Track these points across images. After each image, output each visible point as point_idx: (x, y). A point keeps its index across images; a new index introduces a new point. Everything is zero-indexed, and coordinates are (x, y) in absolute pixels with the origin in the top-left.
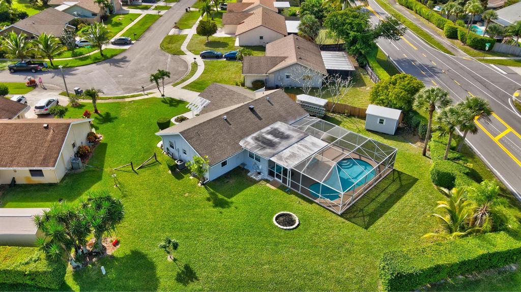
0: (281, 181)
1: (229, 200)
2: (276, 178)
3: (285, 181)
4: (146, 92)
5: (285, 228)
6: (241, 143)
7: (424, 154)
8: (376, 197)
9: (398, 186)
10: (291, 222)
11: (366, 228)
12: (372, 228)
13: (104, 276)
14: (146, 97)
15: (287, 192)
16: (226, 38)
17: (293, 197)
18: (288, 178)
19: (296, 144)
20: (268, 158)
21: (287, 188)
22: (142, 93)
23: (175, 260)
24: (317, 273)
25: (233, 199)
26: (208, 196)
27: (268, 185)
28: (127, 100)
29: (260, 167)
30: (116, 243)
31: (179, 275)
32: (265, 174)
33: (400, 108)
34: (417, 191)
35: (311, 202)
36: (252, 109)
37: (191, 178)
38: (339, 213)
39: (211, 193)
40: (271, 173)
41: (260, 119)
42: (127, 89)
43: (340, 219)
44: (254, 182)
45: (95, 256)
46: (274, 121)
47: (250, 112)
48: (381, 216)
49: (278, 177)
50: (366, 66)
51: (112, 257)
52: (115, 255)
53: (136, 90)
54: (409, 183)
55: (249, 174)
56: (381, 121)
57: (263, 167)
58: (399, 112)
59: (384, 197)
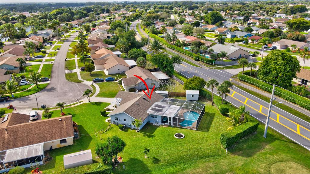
0: (168, 124)
2: (165, 123)
3: (170, 123)
5: (181, 138)
6: (148, 112)
7: (213, 105)
8: (205, 122)
9: (210, 117)
10: (182, 136)
11: (208, 132)
12: (209, 131)
13: (125, 169)
14: (81, 103)
15: (173, 127)
16: (98, 72)
17: (176, 128)
18: (171, 122)
19: (169, 109)
20: (162, 116)
21: (172, 126)
22: (78, 102)
23: (148, 157)
24: (201, 148)
25: (154, 134)
26: (143, 135)
27: (164, 126)
28: (72, 106)
29: (158, 120)
31: (153, 162)
32: (160, 123)
33: (198, 90)
34: (217, 117)
35: (184, 128)
36: (144, 99)
37: (131, 130)
39: (144, 134)
40: (163, 122)
41: (149, 102)
43: (197, 131)
44: (158, 127)
45: (116, 164)
46: (155, 102)
47: (144, 100)
48: (210, 127)
49: (167, 122)
50: (172, 76)
52: (124, 161)
53: (73, 101)
54: (213, 115)
55: (154, 124)
56: (193, 96)
57: (159, 120)
58: (199, 91)
59: (207, 122)
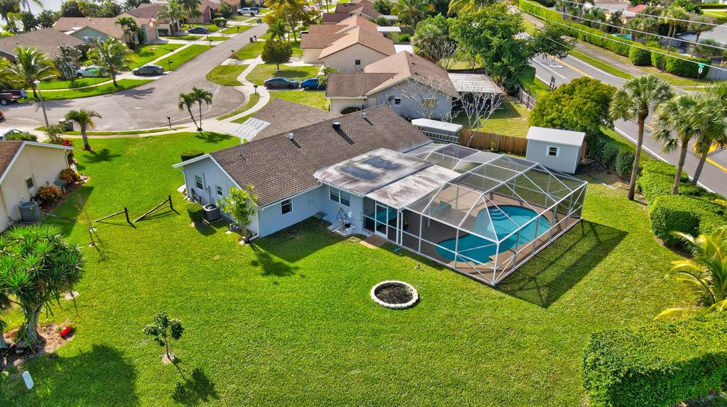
0: (385, 236)
1: (291, 265)
2: (377, 233)
3: (392, 234)
4: (173, 127)
5: (392, 305)
6: (317, 175)
7: (631, 198)
8: (557, 259)
9: (594, 243)
10: (405, 297)
11: (546, 306)
12: (555, 306)
13: (30, 391)
14: (173, 132)
15: (397, 253)
17: (407, 260)
18: (397, 229)
19: (411, 177)
20: (363, 195)
21: (397, 247)
22: (168, 128)
23: (176, 361)
25: (299, 263)
26: (255, 258)
27: (363, 243)
28: (141, 135)
29: (350, 215)
30: (68, 333)
31: (180, 389)
32: (358, 226)
34: (628, 250)
35: (440, 267)
36: (337, 128)
37: (229, 233)
38: (492, 284)
39: (261, 255)
40: (369, 225)
41: (351, 142)
42: (144, 123)
43: (494, 292)
44: (340, 238)
45: (20, 355)
46: (375, 146)
47: (334, 132)
48: (570, 287)
49: (381, 228)
50: (518, 91)
51: (54, 357)
52: (60, 354)
53: (160, 125)
54: (613, 239)
55: (330, 228)
56: (553, 152)
57: (355, 214)
58: (583, 134)
59: (569, 259)
